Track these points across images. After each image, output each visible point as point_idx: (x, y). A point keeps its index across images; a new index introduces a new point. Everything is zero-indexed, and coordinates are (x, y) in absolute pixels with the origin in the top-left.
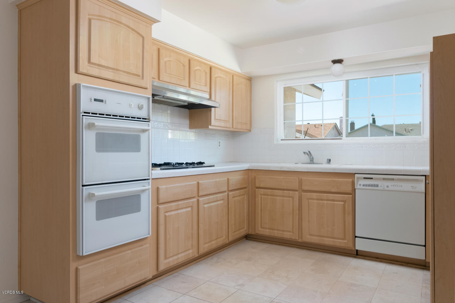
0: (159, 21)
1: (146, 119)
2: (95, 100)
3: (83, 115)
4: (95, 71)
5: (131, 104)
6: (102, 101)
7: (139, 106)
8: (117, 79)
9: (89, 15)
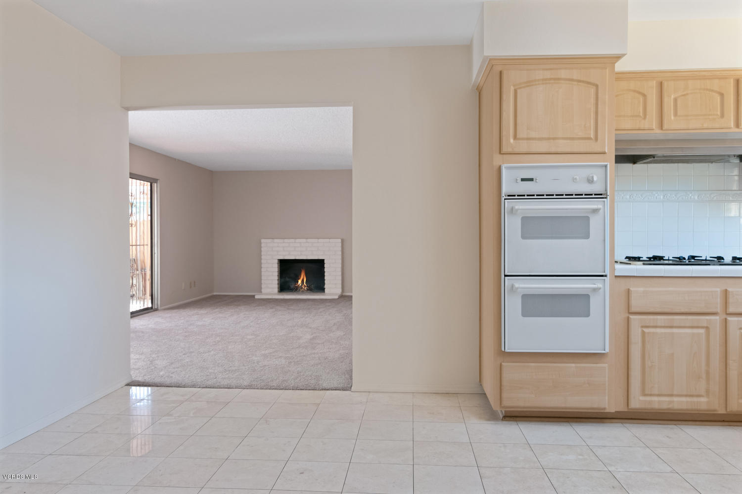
0: (624, 55)
1: (601, 194)
2: (523, 180)
3: (505, 199)
4: (523, 146)
5: (575, 177)
6: (531, 180)
7: (588, 179)
8: (553, 150)
9: (514, 86)
